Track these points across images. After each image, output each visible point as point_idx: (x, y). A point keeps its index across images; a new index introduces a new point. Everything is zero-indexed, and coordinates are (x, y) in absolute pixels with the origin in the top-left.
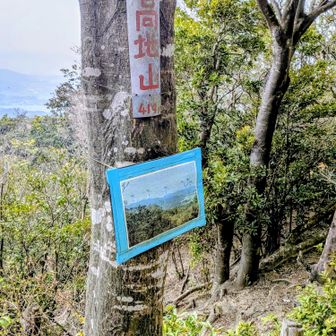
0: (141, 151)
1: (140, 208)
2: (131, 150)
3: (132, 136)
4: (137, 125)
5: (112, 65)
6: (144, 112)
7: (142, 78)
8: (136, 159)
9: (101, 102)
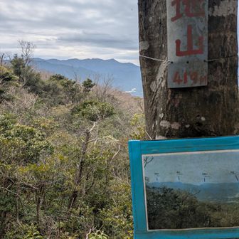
0: (176, 126)
1: (165, 190)
2: (164, 124)
3: (167, 109)
4: (173, 97)
5: (158, 35)
6: (179, 81)
7: (178, 42)
8: (169, 134)
9: (149, 75)
